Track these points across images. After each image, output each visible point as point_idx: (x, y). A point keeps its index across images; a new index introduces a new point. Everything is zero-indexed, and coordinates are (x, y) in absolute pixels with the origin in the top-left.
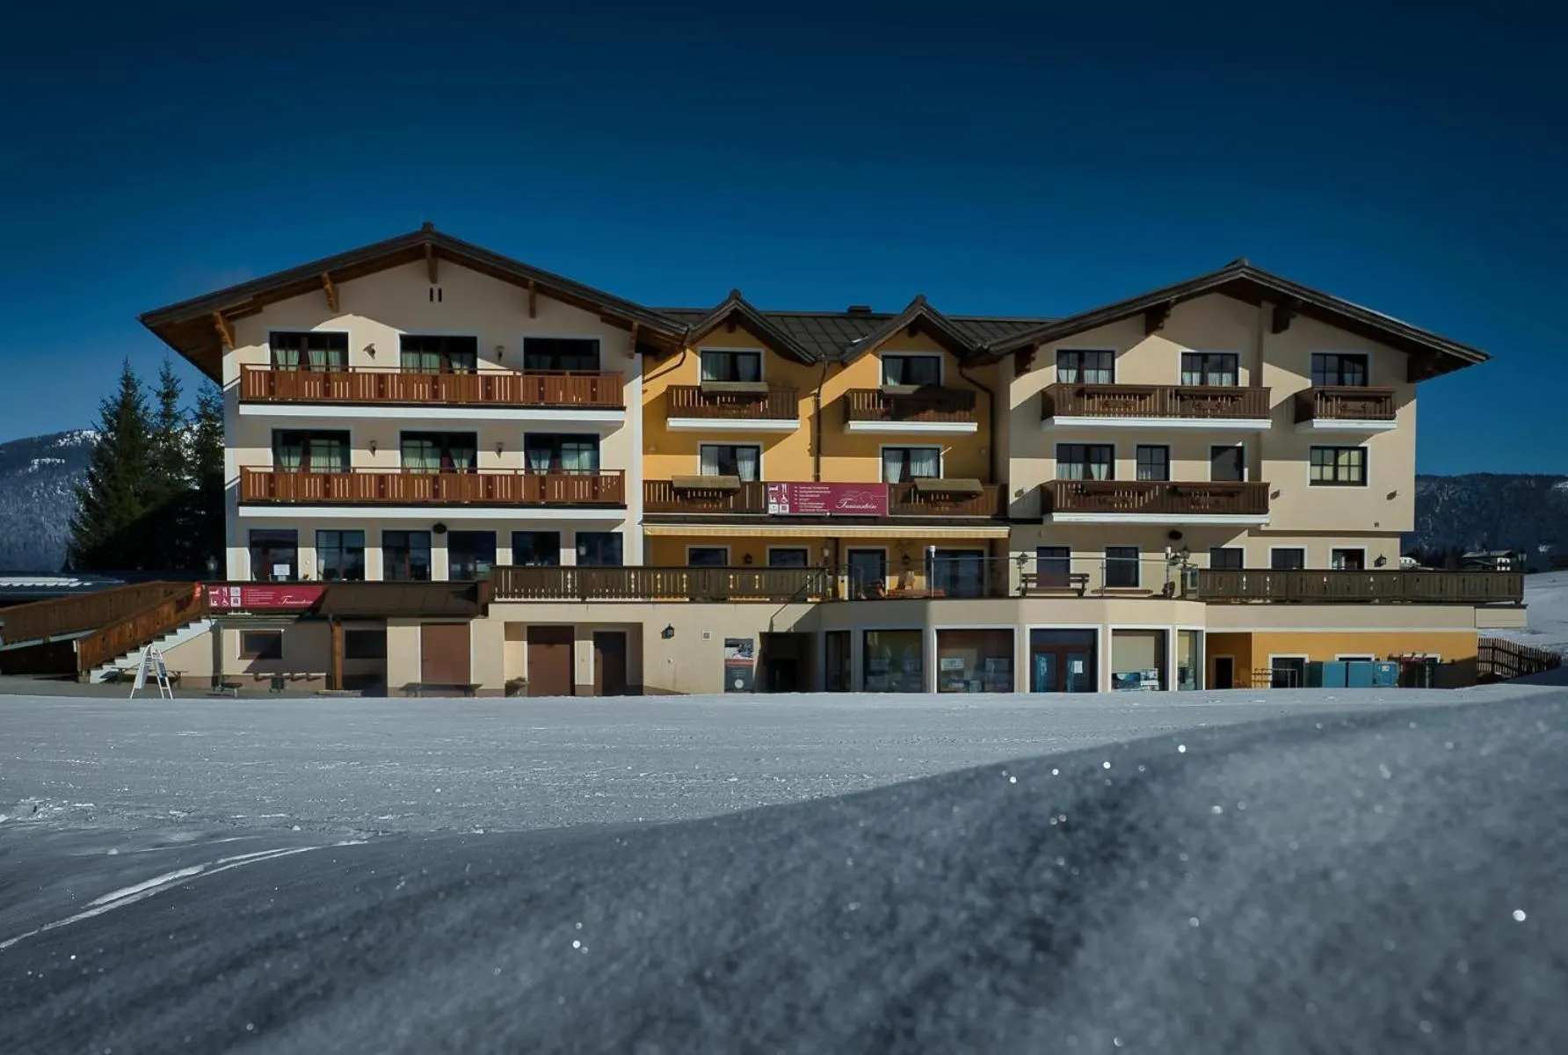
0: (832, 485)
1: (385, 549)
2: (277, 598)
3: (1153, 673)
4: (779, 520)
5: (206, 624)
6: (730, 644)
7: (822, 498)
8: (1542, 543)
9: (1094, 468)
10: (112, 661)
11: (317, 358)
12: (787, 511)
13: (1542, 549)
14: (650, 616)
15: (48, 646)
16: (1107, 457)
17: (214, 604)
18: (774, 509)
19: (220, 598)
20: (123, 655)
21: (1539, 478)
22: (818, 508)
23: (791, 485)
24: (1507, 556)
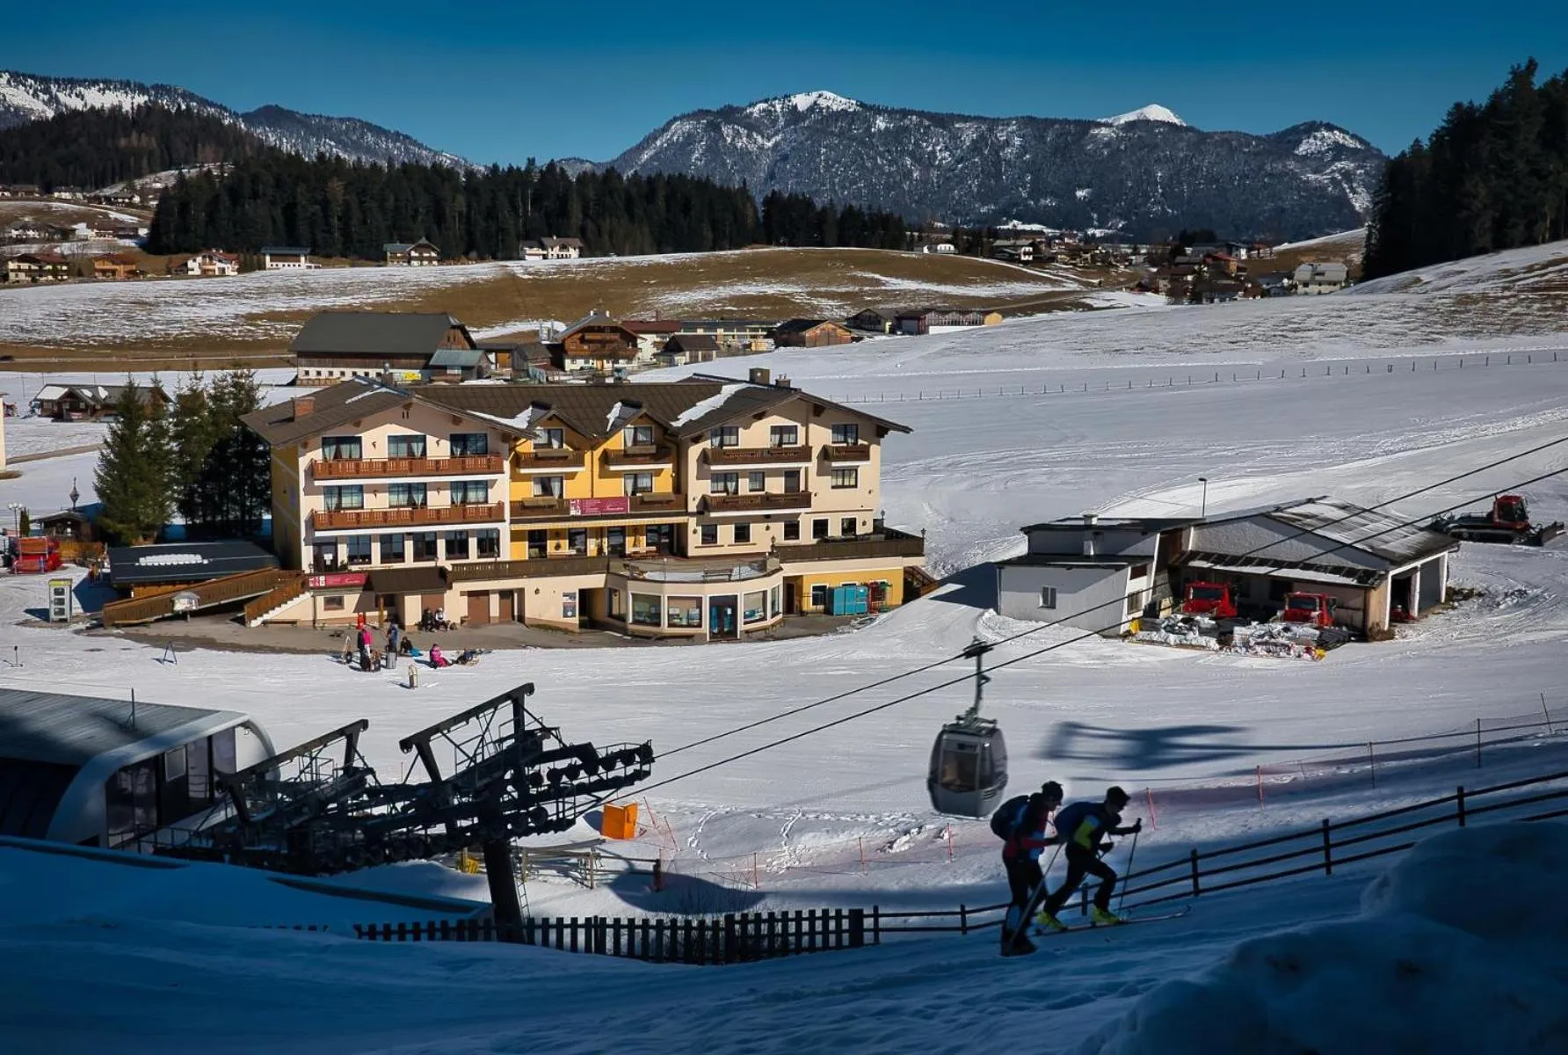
0: (601, 499)
1: (382, 544)
2: (343, 580)
3: (761, 609)
4: (575, 518)
5: (308, 595)
6: (565, 595)
7: (597, 505)
8: (1081, 187)
9: (729, 484)
10: (261, 616)
11: (345, 448)
12: (579, 514)
13: (1080, 194)
14: (528, 584)
15: (220, 605)
16: (734, 478)
17: (311, 585)
18: (573, 512)
19: (315, 581)
20: (267, 612)
21: (1078, 123)
22: (595, 512)
23: (581, 500)
24: (1030, 245)
